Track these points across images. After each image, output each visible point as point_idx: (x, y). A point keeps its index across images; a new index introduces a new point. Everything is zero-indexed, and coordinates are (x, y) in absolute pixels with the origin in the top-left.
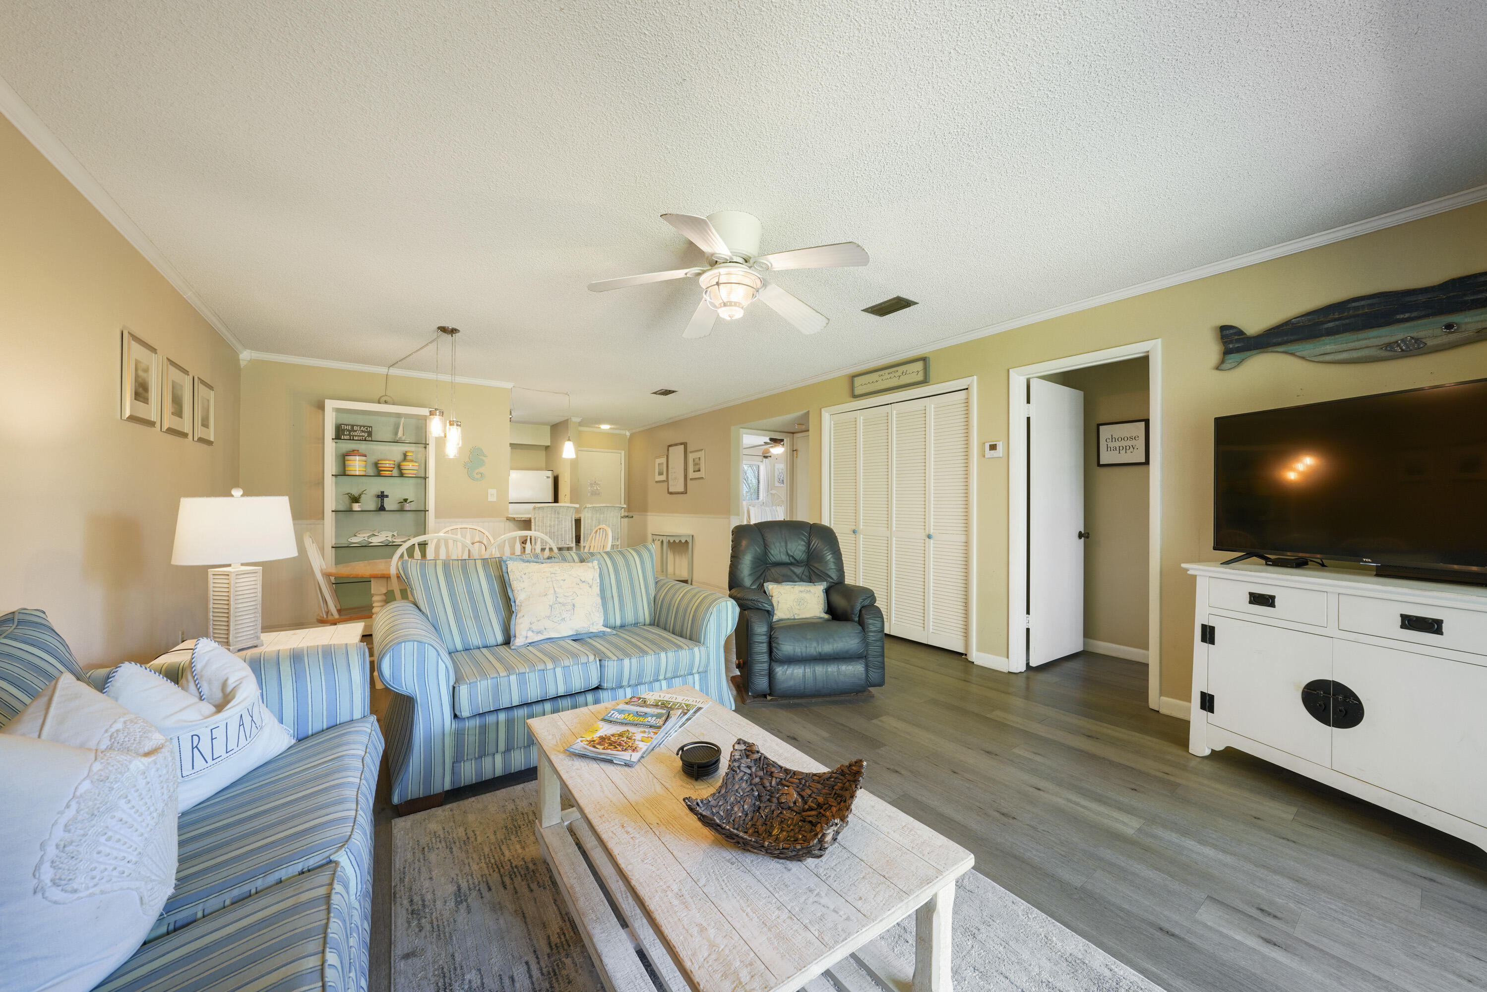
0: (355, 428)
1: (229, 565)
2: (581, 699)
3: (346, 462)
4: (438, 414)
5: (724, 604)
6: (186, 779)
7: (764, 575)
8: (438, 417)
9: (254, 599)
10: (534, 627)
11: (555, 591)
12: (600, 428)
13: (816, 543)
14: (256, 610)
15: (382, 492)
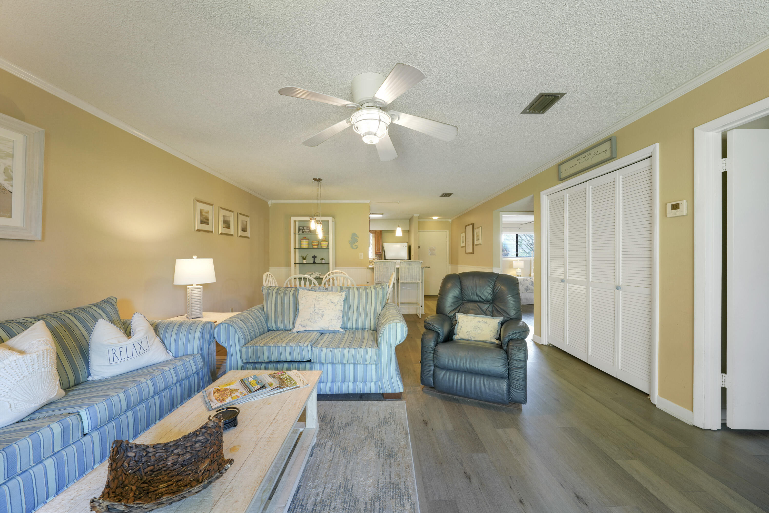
0: (304, 228)
1: (192, 285)
2: (303, 365)
3: (302, 243)
4: (313, 219)
5: (394, 324)
6: (111, 364)
7: (459, 308)
8: (313, 220)
9: (200, 299)
10: (302, 324)
11: (315, 306)
12: (432, 219)
13: (501, 287)
14: (200, 303)
15: (314, 255)
